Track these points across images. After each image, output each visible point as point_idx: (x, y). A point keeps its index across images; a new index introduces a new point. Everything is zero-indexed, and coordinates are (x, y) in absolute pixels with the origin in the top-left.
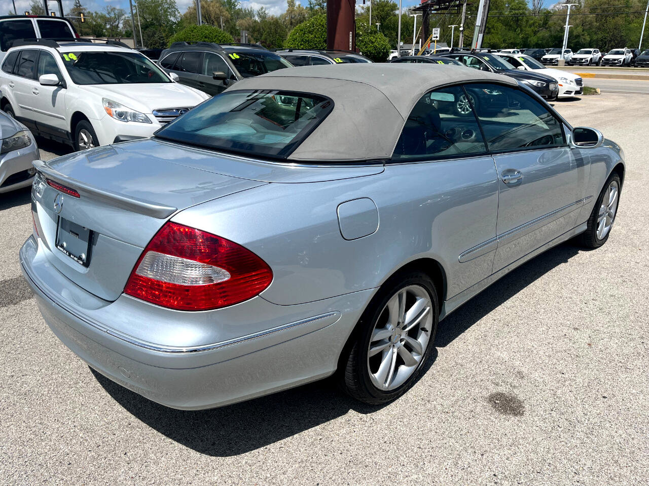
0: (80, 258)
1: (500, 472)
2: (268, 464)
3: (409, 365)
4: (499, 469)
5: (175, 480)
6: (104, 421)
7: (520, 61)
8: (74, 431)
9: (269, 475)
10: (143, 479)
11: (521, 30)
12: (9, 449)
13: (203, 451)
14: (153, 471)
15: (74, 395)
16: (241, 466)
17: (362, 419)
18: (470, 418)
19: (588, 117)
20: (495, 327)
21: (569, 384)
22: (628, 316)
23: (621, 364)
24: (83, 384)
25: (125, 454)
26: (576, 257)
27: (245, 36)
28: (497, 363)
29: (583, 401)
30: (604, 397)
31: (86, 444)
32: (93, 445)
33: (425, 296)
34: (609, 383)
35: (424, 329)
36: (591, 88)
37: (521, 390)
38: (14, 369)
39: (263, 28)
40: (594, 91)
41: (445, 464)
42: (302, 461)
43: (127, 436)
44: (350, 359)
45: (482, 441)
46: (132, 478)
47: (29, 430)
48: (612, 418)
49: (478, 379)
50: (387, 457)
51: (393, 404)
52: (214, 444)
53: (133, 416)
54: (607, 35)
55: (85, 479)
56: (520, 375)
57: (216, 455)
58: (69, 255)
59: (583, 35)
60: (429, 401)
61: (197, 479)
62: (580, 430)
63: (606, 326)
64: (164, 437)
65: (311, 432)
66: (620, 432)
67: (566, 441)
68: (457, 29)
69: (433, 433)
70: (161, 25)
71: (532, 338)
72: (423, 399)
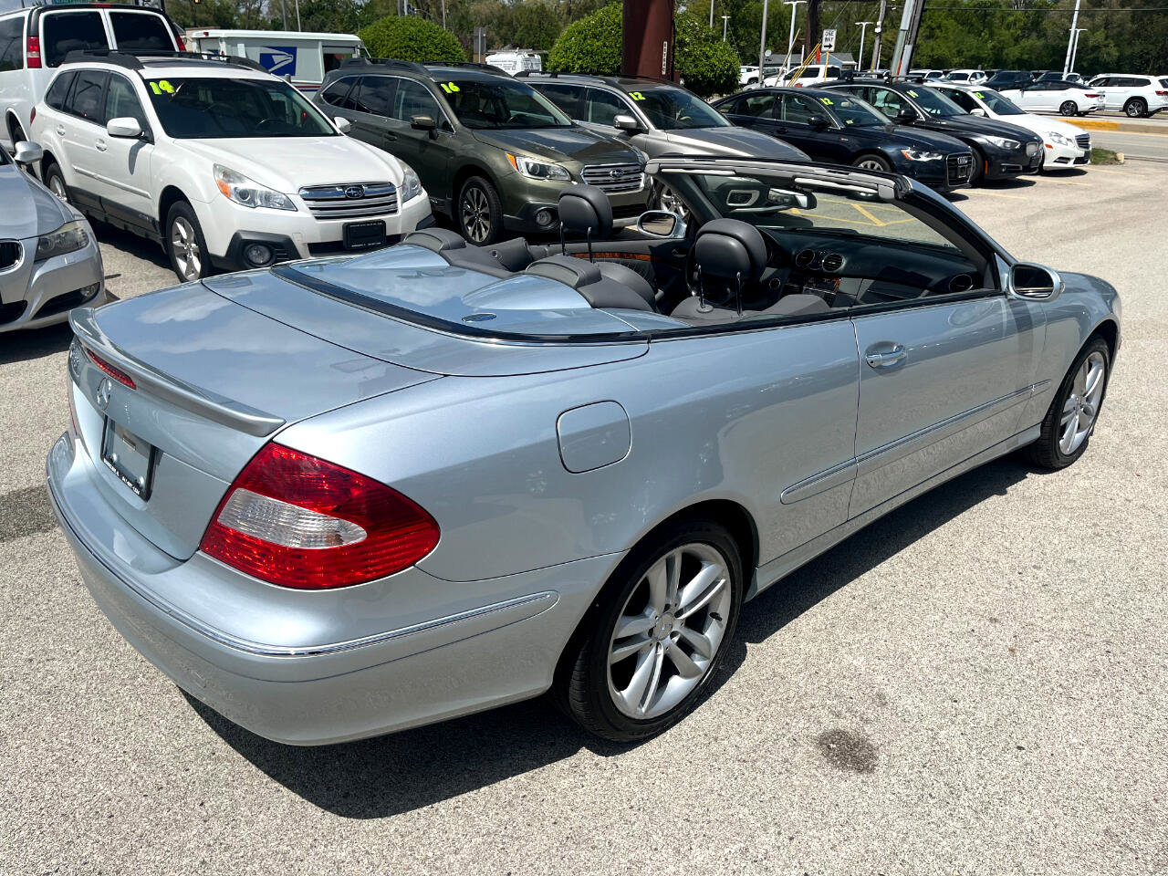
0: (136, 485)
1: (815, 869)
2: (432, 835)
3: (686, 676)
4: (815, 865)
5: (278, 854)
6: (173, 746)
7: (977, 98)
8: (124, 761)
9: (430, 854)
10: (226, 850)
11: (992, 35)
12: (16, 785)
13: (327, 807)
14: (244, 837)
15: (127, 698)
16: (386, 836)
17: (597, 764)
18: (780, 773)
19: (1094, 209)
20: (852, 610)
21: (963, 721)
22: (1091, 602)
23: (1060, 690)
24: (144, 680)
25: (202, 804)
26: (1020, 485)
27: (482, 38)
28: (844, 677)
29: (980, 753)
30: (1020, 748)
31: (140, 784)
32: (150, 787)
33: (717, 561)
34: (1034, 722)
35: (715, 616)
36: (1108, 152)
37: (878, 726)
38: (34, 648)
39: (517, 19)
40: (1112, 157)
41: (727, 851)
42: (489, 834)
43: (208, 773)
44: (577, 668)
45: (795, 815)
46: (210, 845)
47: (51, 754)
48: (1027, 788)
49: (807, 704)
50: (631, 833)
51: (654, 742)
52: (346, 796)
53: (220, 740)
54: (1151, 47)
55: (133, 843)
56: (881, 700)
57: (348, 815)
58: (120, 477)
59: (1106, 46)
60: (716, 739)
61: (313, 854)
62: (967, 804)
63: (1049, 617)
64: (266, 778)
65: (510, 782)
66: (1036, 812)
67: (939, 822)
68: (870, 28)
69: (715, 796)
70: (334, 11)
71: (913, 634)
72: (706, 735)
